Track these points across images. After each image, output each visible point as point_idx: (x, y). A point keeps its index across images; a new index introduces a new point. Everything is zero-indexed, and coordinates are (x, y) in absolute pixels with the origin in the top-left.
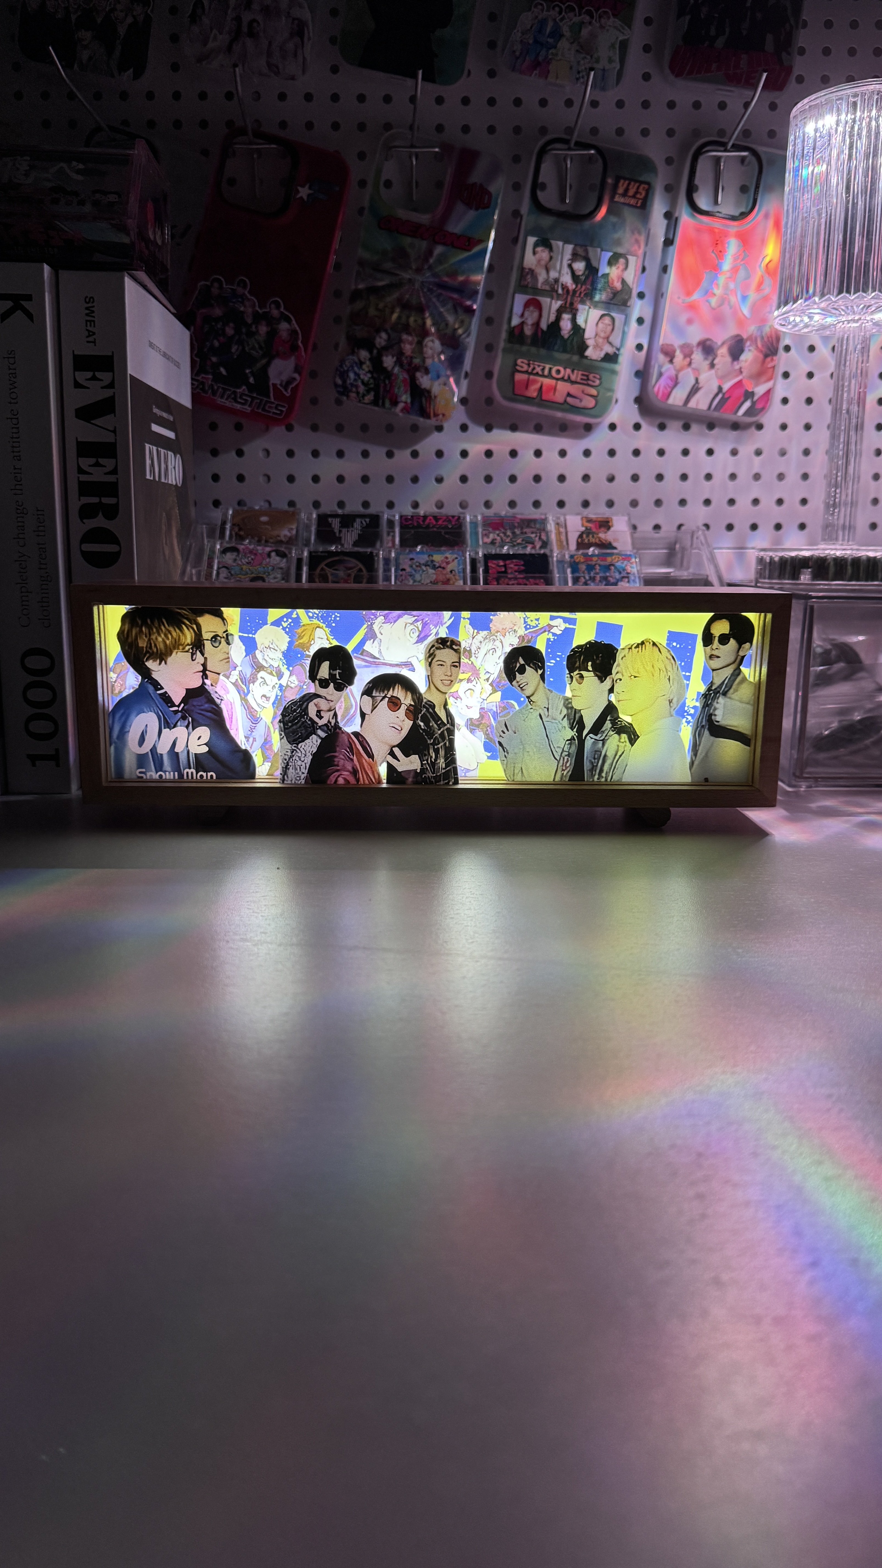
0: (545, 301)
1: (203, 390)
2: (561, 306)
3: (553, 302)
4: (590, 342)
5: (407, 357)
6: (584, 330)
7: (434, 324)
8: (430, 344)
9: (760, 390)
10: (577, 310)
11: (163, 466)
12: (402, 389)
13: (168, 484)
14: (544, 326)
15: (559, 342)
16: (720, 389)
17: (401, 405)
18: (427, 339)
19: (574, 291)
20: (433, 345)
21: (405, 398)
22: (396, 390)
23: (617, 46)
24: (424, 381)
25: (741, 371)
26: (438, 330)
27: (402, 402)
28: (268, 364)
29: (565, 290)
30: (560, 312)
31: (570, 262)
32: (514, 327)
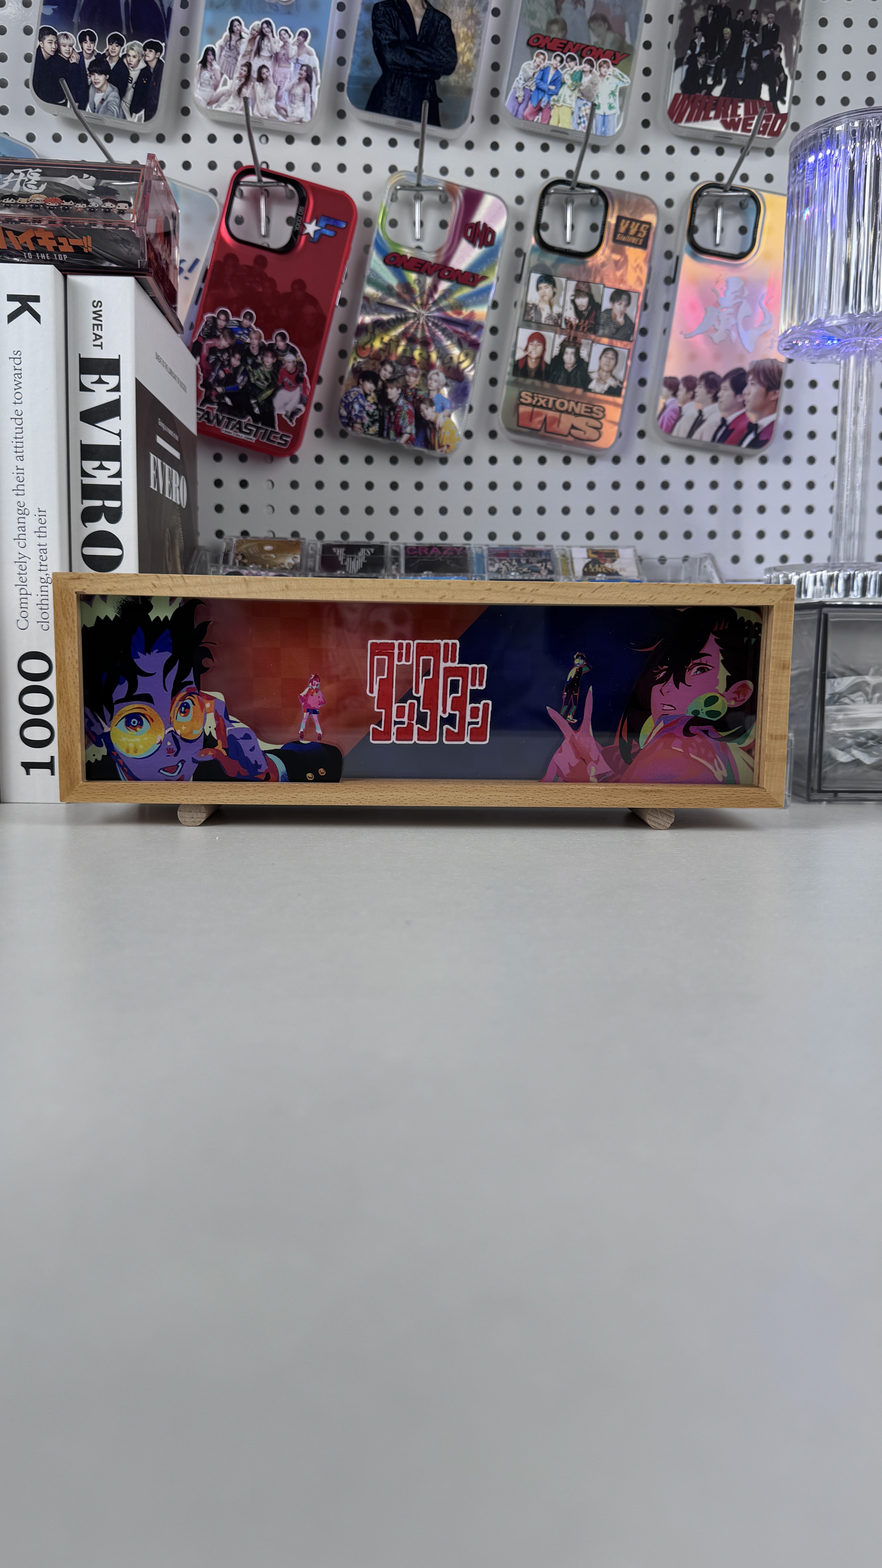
0: (548, 335)
1: (208, 419)
2: (564, 341)
3: (557, 335)
4: (594, 376)
5: (411, 390)
6: (588, 364)
7: (438, 358)
8: (435, 377)
9: (764, 422)
10: (580, 344)
11: (167, 482)
12: (407, 420)
13: (171, 501)
14: (548, 359)
15: (562, 375)
16: (724, 421)
17: (405, 437)
18: (432, 372)
19: (578, 326)
20: (437, 377)
21: (410, 429)
22: (401, 422)
23: (617, 94)
24: (429, 413)
25: (743, 405)
26: (443, 363)
27: (406, 433)
28: (273, 395)
29: (569, 325)
30: (563, 346)
31: (573, 298)
32: (518, 361)
